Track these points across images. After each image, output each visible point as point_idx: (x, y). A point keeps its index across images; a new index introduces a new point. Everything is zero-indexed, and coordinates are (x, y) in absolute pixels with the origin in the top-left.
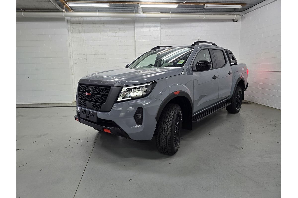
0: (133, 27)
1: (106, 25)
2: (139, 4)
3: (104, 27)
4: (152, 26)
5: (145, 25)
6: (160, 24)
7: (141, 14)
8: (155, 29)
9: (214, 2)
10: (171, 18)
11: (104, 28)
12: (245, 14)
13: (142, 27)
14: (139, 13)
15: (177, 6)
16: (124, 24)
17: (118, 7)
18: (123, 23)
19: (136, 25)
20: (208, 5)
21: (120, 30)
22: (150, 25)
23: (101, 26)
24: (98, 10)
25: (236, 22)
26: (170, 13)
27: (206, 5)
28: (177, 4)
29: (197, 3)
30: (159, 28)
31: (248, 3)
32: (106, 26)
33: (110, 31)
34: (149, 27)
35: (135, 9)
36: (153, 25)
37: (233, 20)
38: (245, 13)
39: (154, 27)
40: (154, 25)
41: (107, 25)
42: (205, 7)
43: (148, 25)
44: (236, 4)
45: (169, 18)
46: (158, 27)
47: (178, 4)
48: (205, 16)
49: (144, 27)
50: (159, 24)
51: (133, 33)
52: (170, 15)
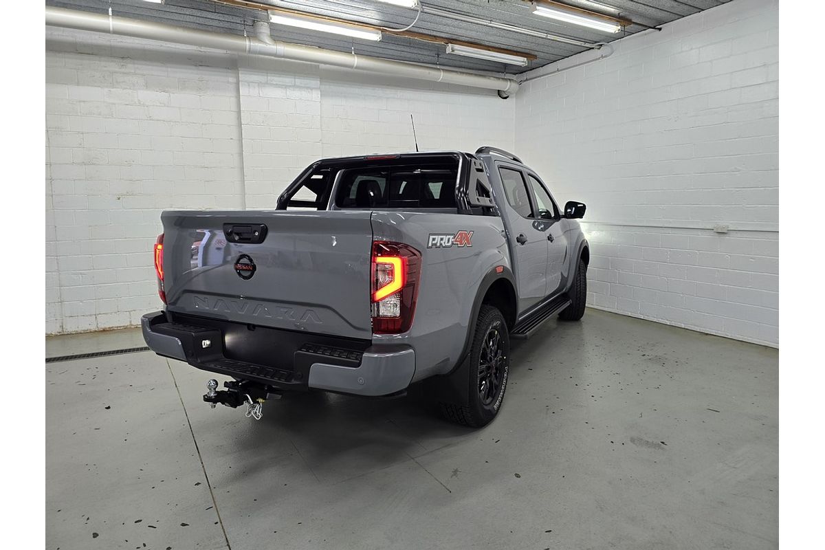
0: (232, 80)
1: (130, 65)
2: (269, 11)
3: (123, 70)
4: (295, 86)
5: (273, 78)
6: (319, 82)
7: (266, 45)
8: (304, 94)
9: (470, 40)
10: (356, 68)
11: (124, 73)
12: (525, 81)
13: (261, 85)
14: (261, 41)
15: (381, 36)
16: (200, 68)
17: (188, 11)
18: (196, 66)
19: (244, 76)
20: (456, 47)
21: (183, 86)
22: (288, 80)
23: (113, 66)
24: (110, 9)
25: (506, 98)
26: (353, 53)
27: (450, 45)
28: (380, 29)
29: (430, 35)
30: (316, 95)
31: (542, 54)
32: (131, 67)
33: (147, 86)
34: (286, 87)
35: (246, 27)
36: (298, 81)
37: (500, 94)
38: (527, 80)
39: (300, 87)
40: (301, 84)
41: (136, 66)
42: (449, 50)
43: (281, 79)
44: (515, 53)
45: (349, 69)
46: (312, 89)
47: (383, 31)
48: (442, 76)
49: (272, 85)
50: (315, 83)
51: (233, 100)
52: (355, 61)
